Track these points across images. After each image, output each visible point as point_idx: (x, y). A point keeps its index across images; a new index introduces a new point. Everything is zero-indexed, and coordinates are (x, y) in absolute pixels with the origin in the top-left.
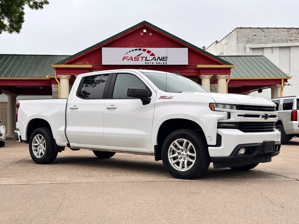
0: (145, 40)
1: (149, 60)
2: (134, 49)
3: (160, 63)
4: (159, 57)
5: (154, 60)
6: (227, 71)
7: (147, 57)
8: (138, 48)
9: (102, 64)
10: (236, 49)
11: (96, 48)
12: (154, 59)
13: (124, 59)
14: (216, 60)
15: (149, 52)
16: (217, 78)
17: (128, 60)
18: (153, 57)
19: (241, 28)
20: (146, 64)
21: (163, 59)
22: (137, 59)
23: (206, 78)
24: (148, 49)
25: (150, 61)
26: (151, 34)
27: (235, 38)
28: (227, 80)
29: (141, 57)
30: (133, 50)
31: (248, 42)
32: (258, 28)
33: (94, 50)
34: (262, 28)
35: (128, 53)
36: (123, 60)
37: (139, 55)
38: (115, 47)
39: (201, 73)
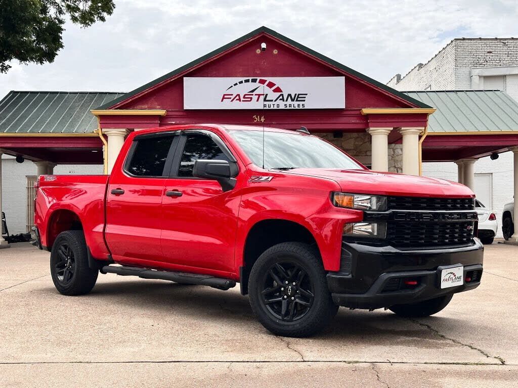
0: (264, 63)
1: (272, 101)
2: (243, 79)
3: (292, 106)
4: (290, 95)
5: (281, 99)
6: (421, 119)
7: (267, 95)
8: (250, 79)
9: (184, 109)
10: (453, 78)
11: (172, 79)
12: (281, 97)
13: (224, 98)
14: (399, 99)
15: (271, 85)
16: (401, 132)
17: (232, 101)
18: (279, 94)
19: (464, 39)
20: (265, 108)
21: (298, 97)
22: (248, 98)
23: (381, 133)
24: (269, 79)
25: (273, 103)
26: (275, 52)
27: (451, 58)
28: (420, 137)
29: (256, 95)
30: (241, 82)
31: (476, 64)
32: (496, 39)
33: (169, 82)
34: (501, 39)
35: (232, 86)
36: (222, 101)
37: (253, 91)
38: (209, 75)
39: (370, 124)
